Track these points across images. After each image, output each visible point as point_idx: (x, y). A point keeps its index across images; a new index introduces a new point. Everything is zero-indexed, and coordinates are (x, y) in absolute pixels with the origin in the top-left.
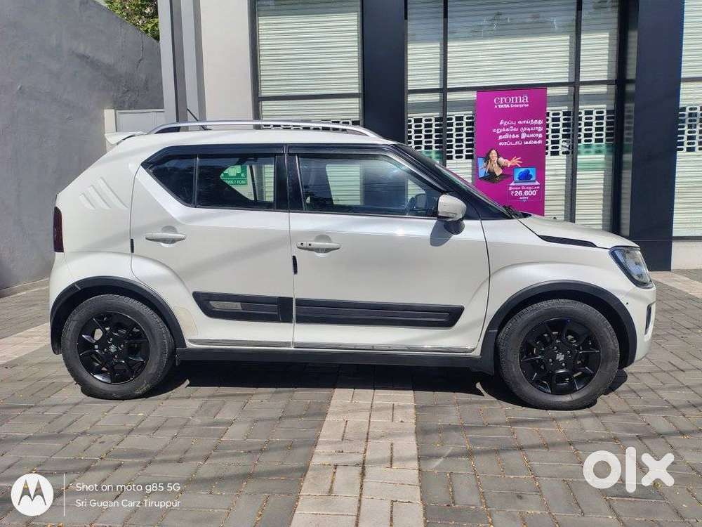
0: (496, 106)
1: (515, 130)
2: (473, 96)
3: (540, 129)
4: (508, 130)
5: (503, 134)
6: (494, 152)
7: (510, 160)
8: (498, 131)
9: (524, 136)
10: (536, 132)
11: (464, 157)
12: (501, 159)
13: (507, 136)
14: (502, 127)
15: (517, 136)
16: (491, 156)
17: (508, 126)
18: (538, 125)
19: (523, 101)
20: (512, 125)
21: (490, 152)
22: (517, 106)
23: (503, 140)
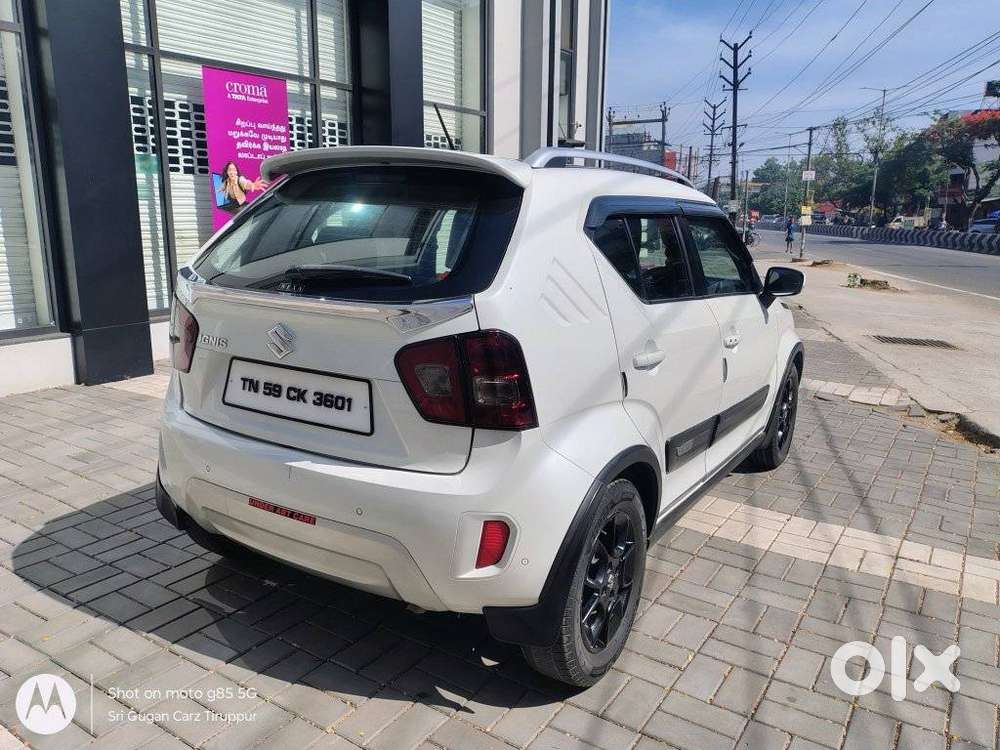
0: (229, 96)
1: (256, 136)
2: (196, 71)
3: (283, 139)
4: (246, 135)
5: (242, 140)
6: (232, 166)
7: (253, 182)
8: (235, 135)
9: (266, 147)
10: (278, 143)
11: (182, 170)
12: (242, 179)
13: (246, 144)
14: (239, 129)
15: (259, 146)
16: (229, 173)
17: (246, 130)
18: (279, 134)
19: (259, 95)
20: (252, 128)
21: (227, 166)
22: (254, 100)
23: (244, 150)
